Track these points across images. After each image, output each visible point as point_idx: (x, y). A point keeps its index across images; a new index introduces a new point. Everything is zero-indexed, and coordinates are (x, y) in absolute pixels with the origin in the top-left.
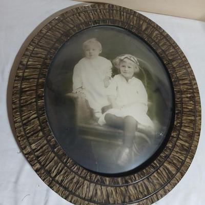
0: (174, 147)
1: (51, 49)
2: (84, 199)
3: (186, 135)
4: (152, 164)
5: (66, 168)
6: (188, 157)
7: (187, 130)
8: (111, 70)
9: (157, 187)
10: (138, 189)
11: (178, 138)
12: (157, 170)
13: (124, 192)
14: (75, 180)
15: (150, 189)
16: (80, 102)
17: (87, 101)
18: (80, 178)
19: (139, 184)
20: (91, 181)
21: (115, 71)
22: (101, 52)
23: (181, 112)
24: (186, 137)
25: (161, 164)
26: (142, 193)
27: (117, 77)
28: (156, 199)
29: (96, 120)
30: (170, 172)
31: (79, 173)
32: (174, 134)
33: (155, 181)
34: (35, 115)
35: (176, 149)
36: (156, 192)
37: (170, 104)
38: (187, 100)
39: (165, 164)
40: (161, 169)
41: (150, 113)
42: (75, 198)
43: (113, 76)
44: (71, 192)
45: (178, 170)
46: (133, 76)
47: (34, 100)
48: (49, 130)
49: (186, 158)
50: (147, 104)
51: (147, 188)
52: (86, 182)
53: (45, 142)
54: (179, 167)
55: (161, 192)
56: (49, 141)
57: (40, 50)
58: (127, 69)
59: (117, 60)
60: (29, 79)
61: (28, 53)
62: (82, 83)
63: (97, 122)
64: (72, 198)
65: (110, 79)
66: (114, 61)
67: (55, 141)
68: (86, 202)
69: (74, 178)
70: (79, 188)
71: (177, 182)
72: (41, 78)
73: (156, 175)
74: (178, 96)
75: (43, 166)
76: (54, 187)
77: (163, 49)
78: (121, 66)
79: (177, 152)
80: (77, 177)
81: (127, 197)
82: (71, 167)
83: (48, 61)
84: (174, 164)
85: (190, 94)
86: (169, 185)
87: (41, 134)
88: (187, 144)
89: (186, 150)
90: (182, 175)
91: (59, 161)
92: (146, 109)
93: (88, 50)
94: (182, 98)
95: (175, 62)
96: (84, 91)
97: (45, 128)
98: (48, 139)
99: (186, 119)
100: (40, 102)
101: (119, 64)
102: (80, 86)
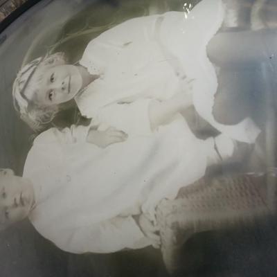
8: (67, 129)
16: (189, 216)
17: (184, 193)
21: (69, 116)
22: (10, 172)
27: (85, 111)
43: (85, 121)
46: (78, 65)
50: (158, 16)
58: (57, 85)
59: (32, 118)
62: (119, 216)
63: (253, 145)
65: (94, 128)
78: (48, 103)
92: (171, 16)
93: (7, 213)
101: (45, 109)
102: (133, 221)
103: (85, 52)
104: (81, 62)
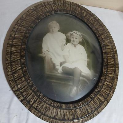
0: (103, 86)
1: (28, 27)
2: (50, 117)
3: (110, 78)
4: (90, 96)
5: (39, 99)
6: (111, 91)
7: (110, 75)
9: (93, 109)
10: (82, 111)
11: (105, 81)
12: (93, 100)
13: (74, 113)
14: (45, 106)
15: (89, 111)
16: (47, 59)
17: (51, 59)
18: (48, 105)
19: (83, 108)
20: (54, 107)
21: (68, 41)
22: (59, 29)
23: (107, 65)
24: (110, 80)
25: (96, 96)
26: (84, 113)
27: (69, 44)
28: (93, 117)
29: (57, 70)
30: (101, 101)
31: (47, 102)
32: (103, 78)
33: (92, 106)
34: (20, 68)
35: (104, 87)
36: (92, 112)
37: (100, 60)
38: (110, 58)
39: (98, 96)
40: (96, 99)
41: (88, 66)
42: (45, 117)
43: (66, 44)
44: (42, 114)
45: (105, 99)
46: (78, 44)
47: (19, 58)
48: (29, 76)
49: (110, 92)
50: (87, 60)
51: (87, 110)
52: (51, 107)
53: (26, 84)
54: (106, 97)
55: (96, 112)
56: (28, 83)
57: (22, 28)
58: (75, 39)
59: (69, 34)
60: (16, 46)
61: (15, 30)
62: (48, 48)
64: (43, 117)
65: (65, 45)
66: (67, 35)
67: (32, 83)
68: (52, 119)
69: (44, 105)
70: (47, 111)
71: (104, 106)
72: (23, 45)
73: (92, 103)
74: (105, 55)
75: (25, 98)
76: (32, 111)
77: (96, 27)
78: (71, 37)
79: (105, 89)
80: (46, 104)
81: (76, 116)
82: (42, 99)
83: (27, 35)
84: (103, 96)
85: (112, 54)
86: (100, 108)
87: (23, 79)
88: (110, 84)
89: (110, 87)
90: (108, 102)
91: (35, 95)
93: (51, 28)
94: (107, 57)
95: (103, 36)
96: (49, 53)
97: (26, 75)
98: (28, 81)
99: (110, 69)
100: (23, 60)
101: (70, 37)
102: (47, 50)
103: (81, 46)
104: (79, 44)
